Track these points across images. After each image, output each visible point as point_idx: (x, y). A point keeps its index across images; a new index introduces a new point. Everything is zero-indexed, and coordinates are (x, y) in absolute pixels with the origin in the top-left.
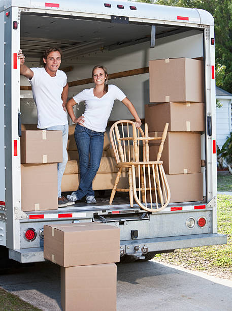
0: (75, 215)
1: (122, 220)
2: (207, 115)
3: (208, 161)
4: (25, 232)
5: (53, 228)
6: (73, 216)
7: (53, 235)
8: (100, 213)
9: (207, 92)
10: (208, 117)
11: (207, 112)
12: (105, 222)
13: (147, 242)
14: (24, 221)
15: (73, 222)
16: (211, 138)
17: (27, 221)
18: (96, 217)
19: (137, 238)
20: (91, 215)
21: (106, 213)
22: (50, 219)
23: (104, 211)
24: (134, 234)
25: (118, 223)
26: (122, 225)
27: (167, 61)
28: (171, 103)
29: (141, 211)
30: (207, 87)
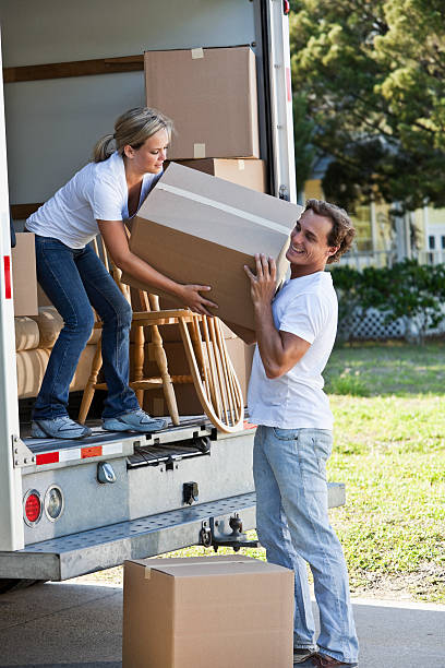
2: (279, 190)
6: (103, 453)
9: (277, 134)
11: (280, 183)
14: (28, 472)
17: (32, 470)
20: (130, 446)
21: (152, 442)
23: (149, 436)
25: (163, 466)
26: (170, 472)
27: (198, 53)
28: (215, 160)
29: (202, 434)
30: (276, 122)
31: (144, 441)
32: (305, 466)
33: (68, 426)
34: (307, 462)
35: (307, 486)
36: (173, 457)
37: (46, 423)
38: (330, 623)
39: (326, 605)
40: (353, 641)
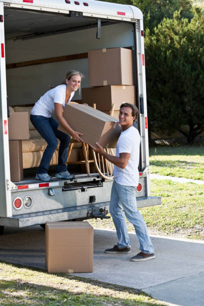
2: (139, 96)
9: (139, 77)
16: (143, 116)
17: (16, 191)
19: (95, 203)
20: (63, 183)
23: (71, 180)
24: (92, 199)
25: (80, 190)
26: (83, 192)
27: (104, 50)
28: (112, 86)
29: (97, 179)
30: (139, 72)
31: (69, 182)
32: (127, 192)
33: (46, 177)
34: (128, 191)
35: (128, 199)
36: (84, 187)
37: (40, 175)
38: (142, 242)
39: (141, 236)
40: (151, 246)
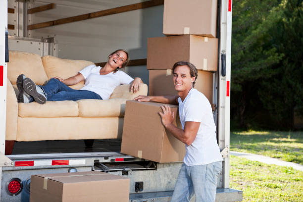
0: (72, 162)
1: (126, 169)
2: (221, 52)
3: (221, 104)
4: (8, 183)
5: (46, 178)
6: (70, 164)
7: (45, 187)
8: (102, 160)
9: (222, 27)
10: (222, 55)
11: (222, 48)
12: (107, 172)
13: (155, 197)
14: (7, 169)
15: (69, 171)
16: (224, 79)
17: (11, 168)
18: (97, 164)
19: (143, 191)
20: (91, 162)
21: (108, 161)
22: (42, 167)
23: (106, 158)
24: (139, 186)
25: (120, 173)
30: (222, 21)
